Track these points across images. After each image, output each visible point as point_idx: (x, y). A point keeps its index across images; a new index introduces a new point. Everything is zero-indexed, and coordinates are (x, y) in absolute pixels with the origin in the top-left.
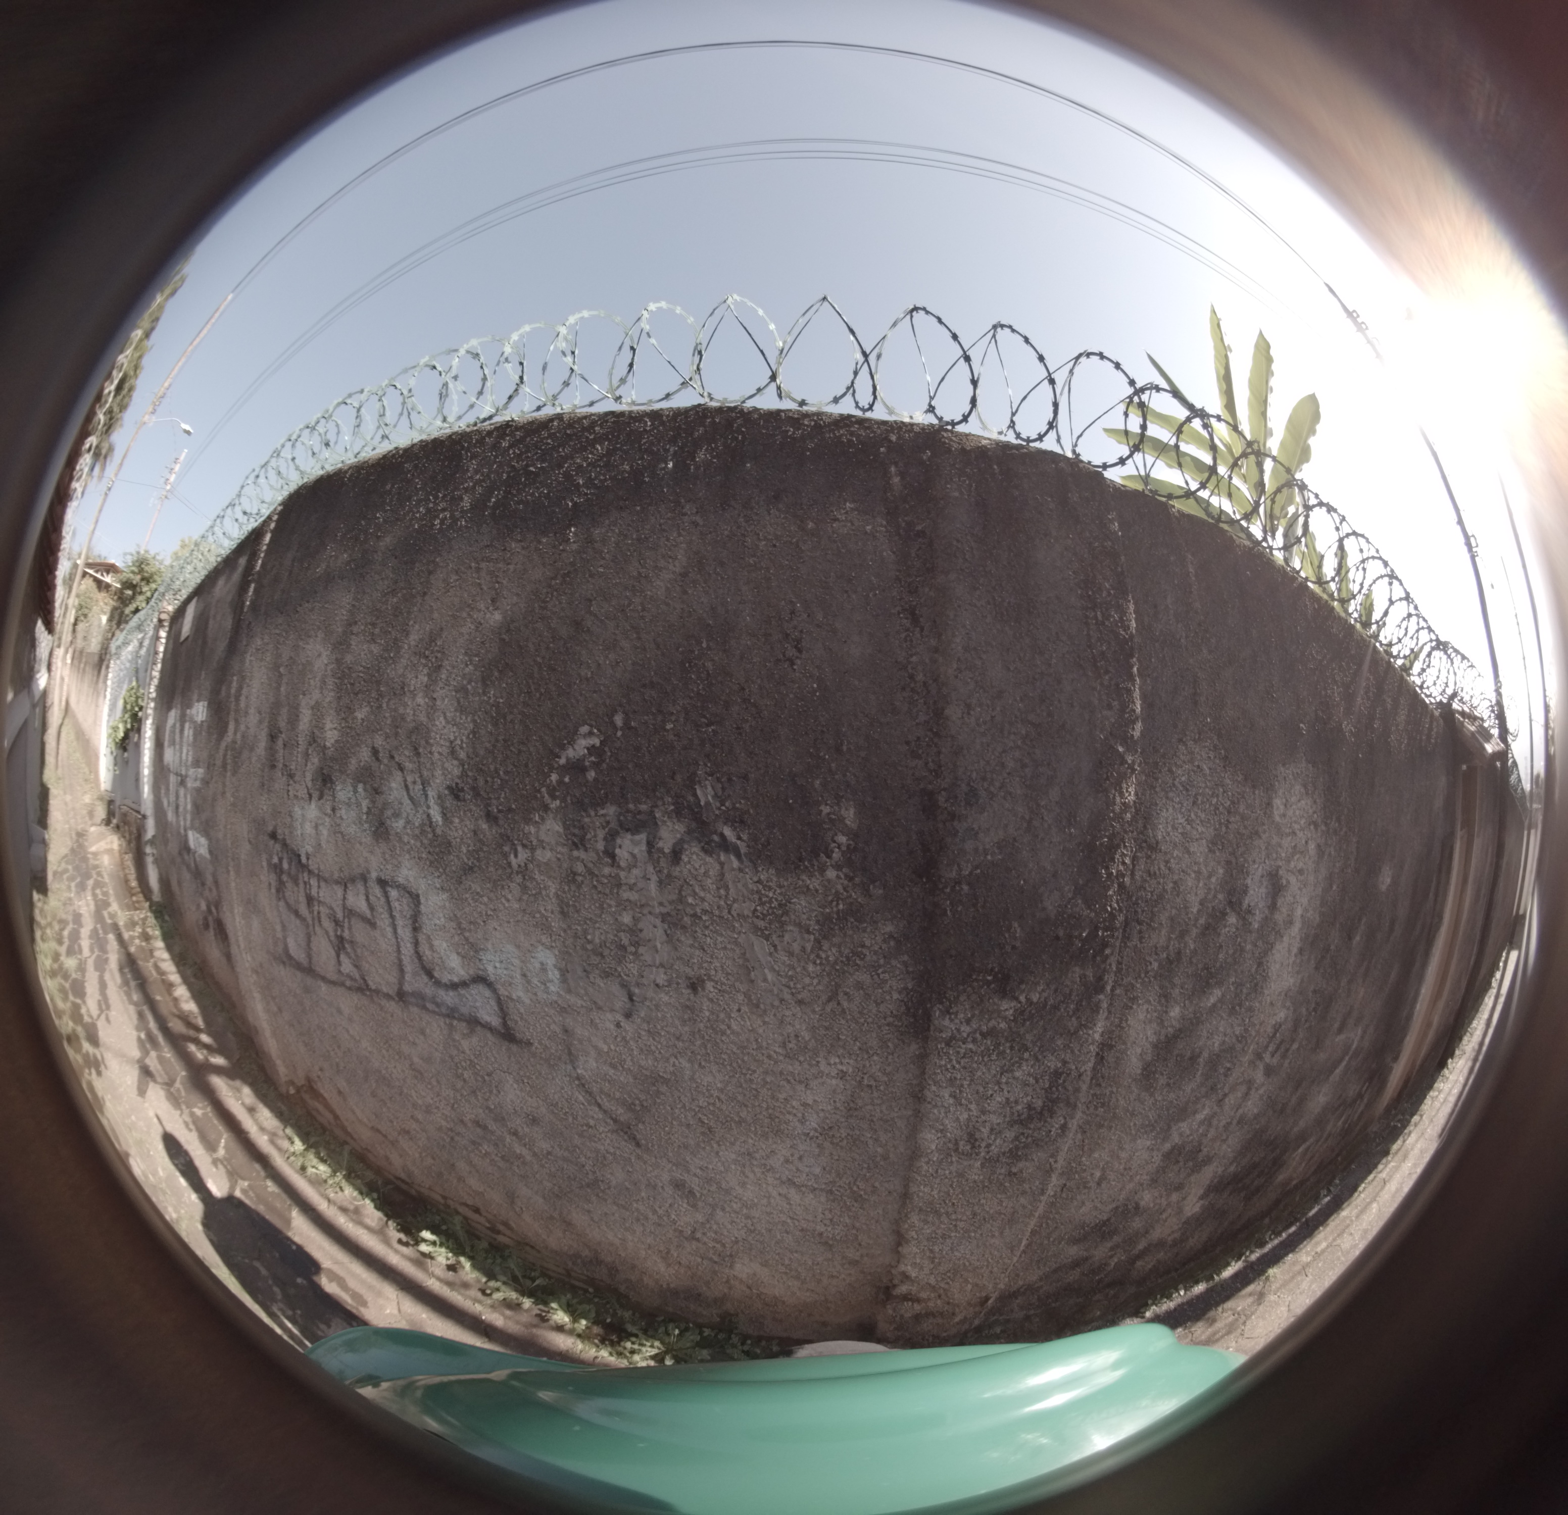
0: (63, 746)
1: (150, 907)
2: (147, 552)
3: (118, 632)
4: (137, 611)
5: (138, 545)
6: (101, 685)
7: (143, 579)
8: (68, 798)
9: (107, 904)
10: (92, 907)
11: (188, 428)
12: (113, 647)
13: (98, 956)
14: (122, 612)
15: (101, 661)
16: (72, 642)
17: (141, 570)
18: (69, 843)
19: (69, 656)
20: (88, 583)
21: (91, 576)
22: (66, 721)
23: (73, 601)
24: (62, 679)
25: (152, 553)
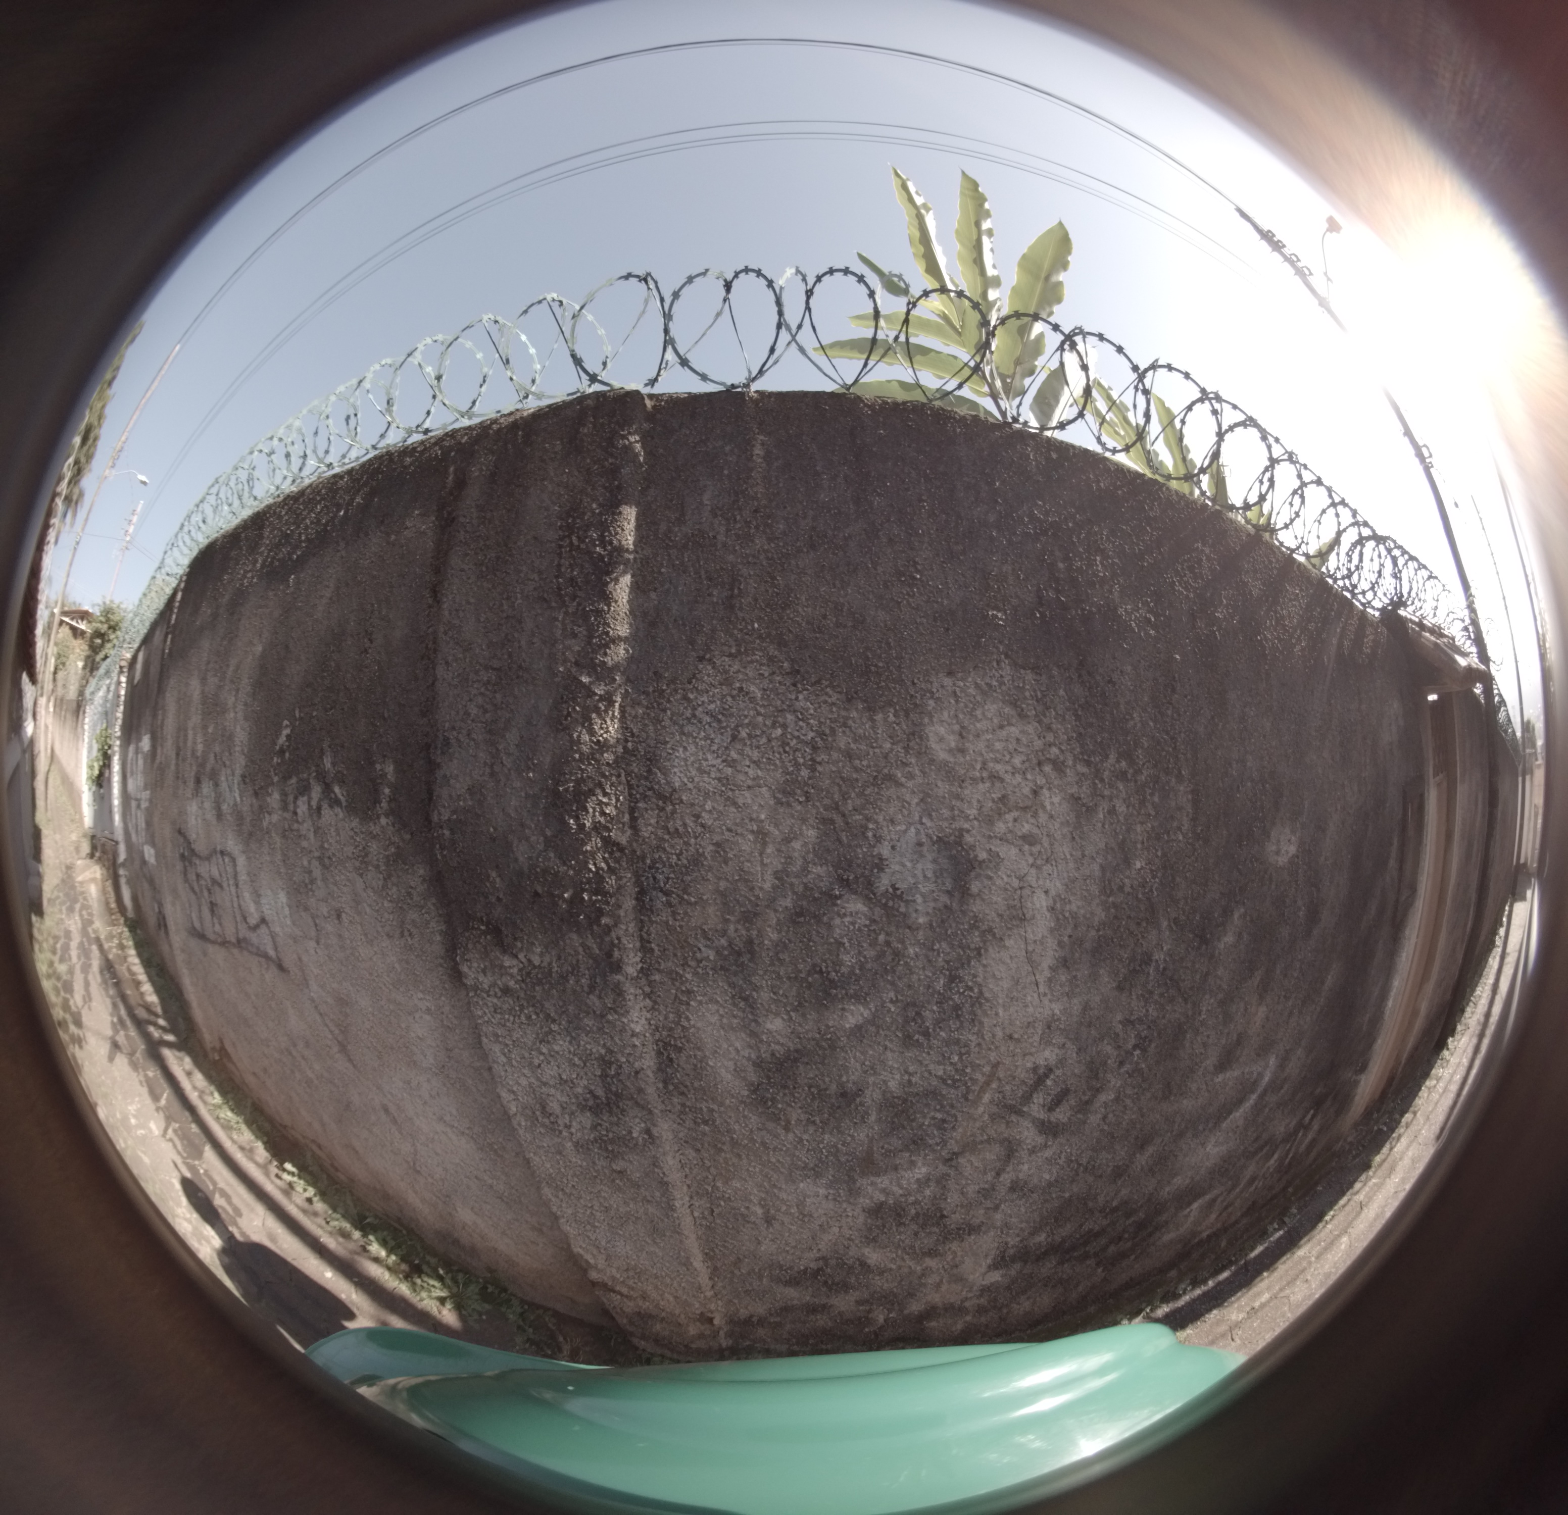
0: (51, 791)
1: (126, 921)
2: (112, 601)
3: (91, 679)
4: (106, 657)
5: (104, 597)
6: (79, 730)
7: (110, 627)
8: (58, 837)
9: (91, 922)
10: (80, 925)
11: (143, 478)
12: (88, 692)
13: (84, 963)
14: (94, 660)
15: (78, 708)
16: (53, 691)
17: (108, 620)
18: (60, 875)
19: (51, 704)
20: (65, 631)
21: (68, 624)
22: (53, 767)
23: (52, 650)
24: (46, 727)
25: (117, 601)
